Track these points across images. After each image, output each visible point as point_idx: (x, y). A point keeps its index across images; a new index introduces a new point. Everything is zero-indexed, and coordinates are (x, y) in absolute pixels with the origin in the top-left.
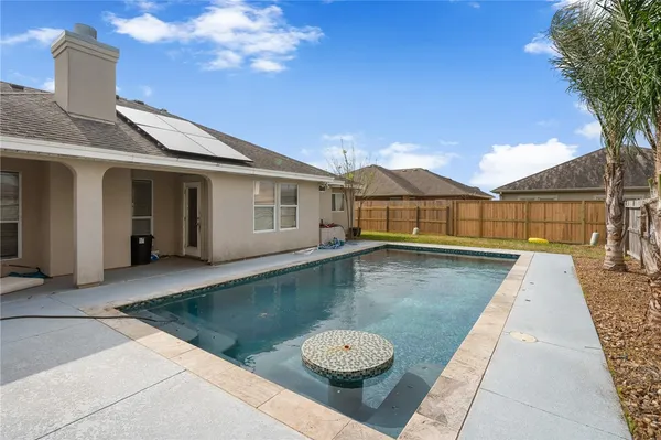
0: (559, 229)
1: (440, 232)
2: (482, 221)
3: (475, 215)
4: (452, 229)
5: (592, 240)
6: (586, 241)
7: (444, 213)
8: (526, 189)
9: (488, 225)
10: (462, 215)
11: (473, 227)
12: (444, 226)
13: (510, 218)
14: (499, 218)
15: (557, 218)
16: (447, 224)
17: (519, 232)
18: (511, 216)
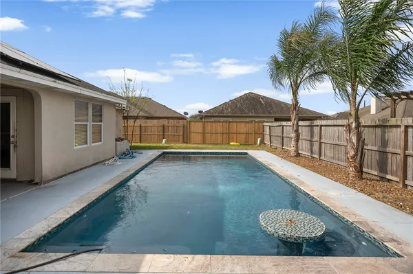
0: (243, 136)
1: (178, 141)
2: (204, 133)
3: (200, 130)
4: (186, 140)
5: (258, 143)
6: (256, 143)
7: (181, 128)
8: (217, 114)
9: (208, 136)
10: (192, 130)
11: (199, 137)
12: (181, 138)
13: (219, 131)
14: (214, 131)
15: (242, 131)
16: (183, 135)
17: (224, 140)
18: (220, 130)
